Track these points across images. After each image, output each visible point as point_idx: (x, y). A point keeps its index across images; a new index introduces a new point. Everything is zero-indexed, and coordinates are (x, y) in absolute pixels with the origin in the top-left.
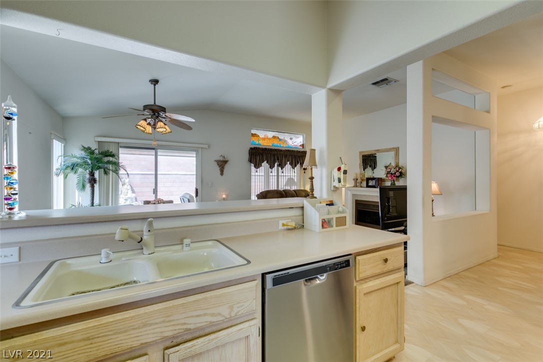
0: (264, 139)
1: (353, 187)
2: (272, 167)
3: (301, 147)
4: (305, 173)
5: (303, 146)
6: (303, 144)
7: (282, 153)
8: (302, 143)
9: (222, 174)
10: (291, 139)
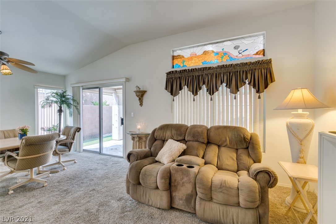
0: (190, 59)
2: (195, 92)
3: (257, 56)
4: (259, 97)
5: (262, 52)
6: (264, 50)
7: (211, 71)
8: (259, 50)
9: (141, 104)
10: (236, 48)
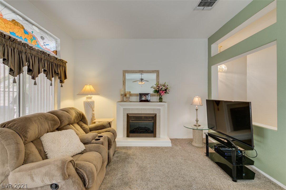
1: (121, 102)
2: (15, 72)
3: (53, 53)
4: (62, 86)
5: (56, 52)
8: (55, 49)
10: (42, 38)
